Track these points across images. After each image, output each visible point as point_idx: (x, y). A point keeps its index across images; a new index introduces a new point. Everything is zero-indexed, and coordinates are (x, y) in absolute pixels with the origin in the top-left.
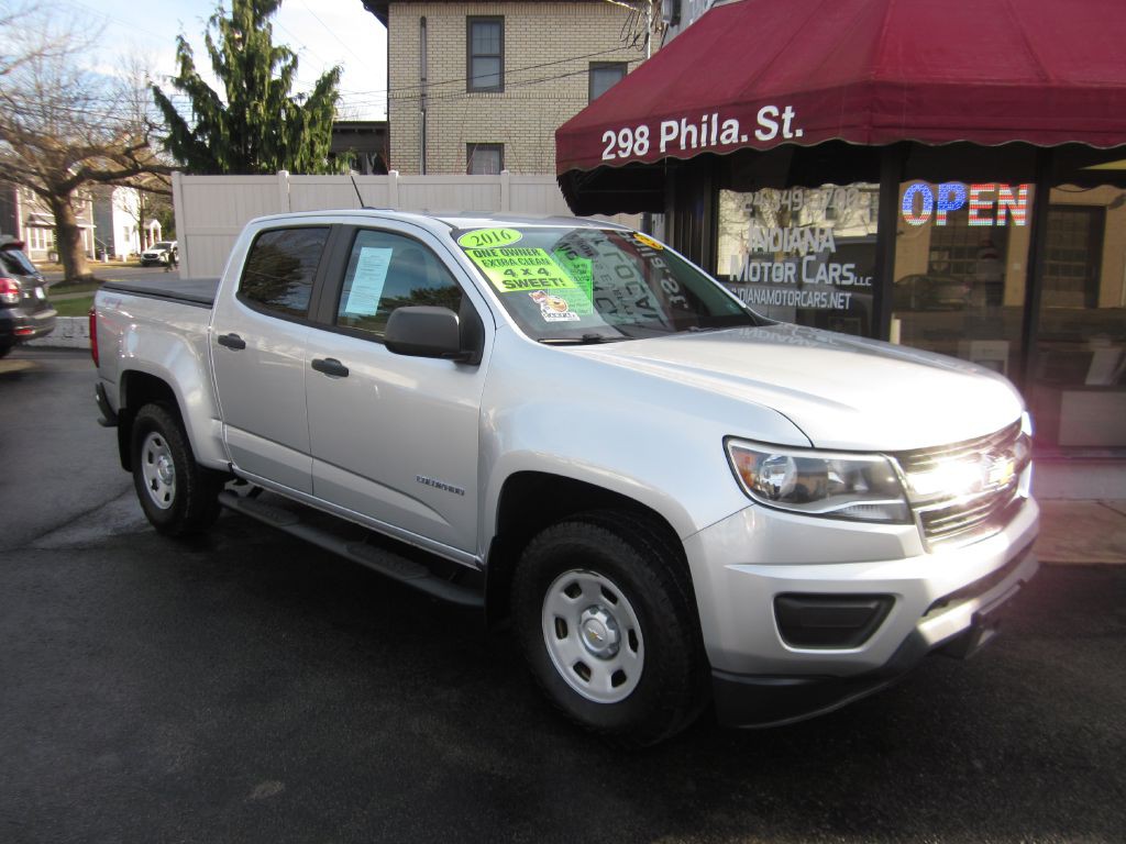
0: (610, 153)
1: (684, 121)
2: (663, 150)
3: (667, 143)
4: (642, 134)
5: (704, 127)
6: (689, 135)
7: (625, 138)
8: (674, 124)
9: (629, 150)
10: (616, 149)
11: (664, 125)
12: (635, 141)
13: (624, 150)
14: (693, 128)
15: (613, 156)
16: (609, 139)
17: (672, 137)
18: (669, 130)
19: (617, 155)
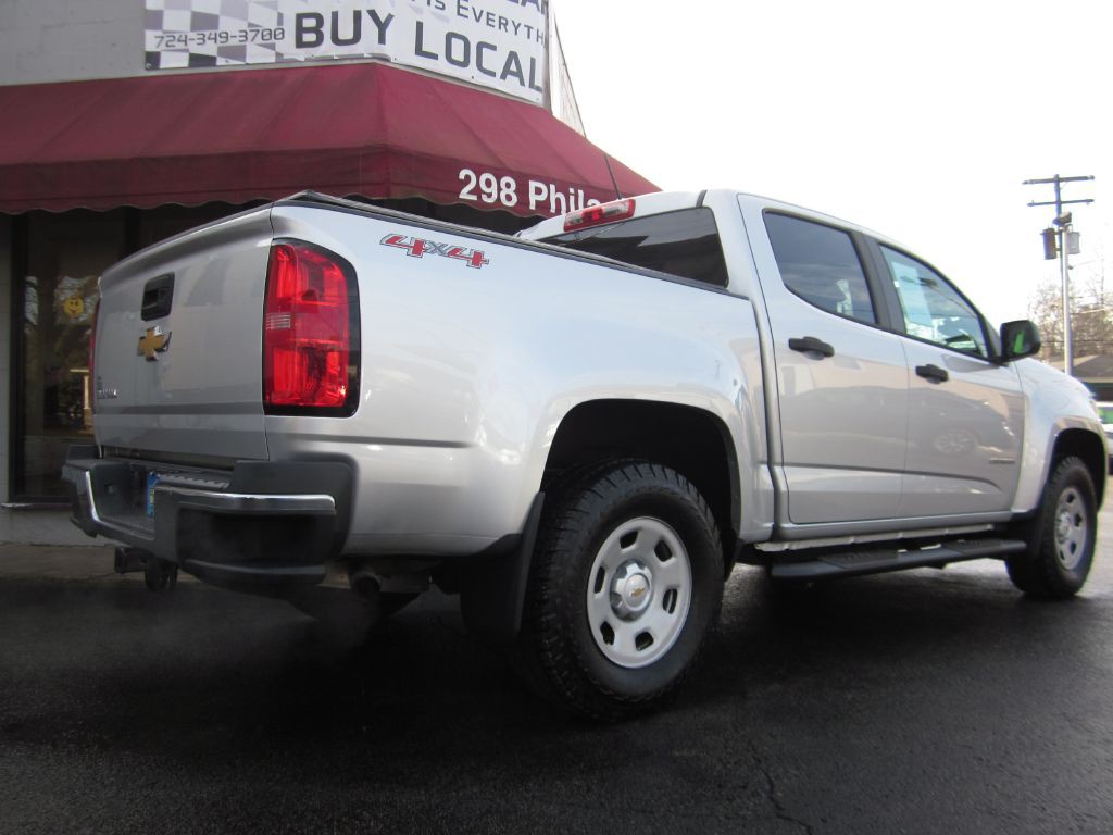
0: (471, 192)
1: (552, 187)
2: (532, 207)
3: (537, 202)
4: (508, 185)
5: (572, 198)
6: (558, 201)
7: (488, 183)
8: (542, 186)
9: (495, 196)
10: (477, 191)
11: (533, 185)
12: (499, 189)
13: (489, 195)
14: (561, 196)
15: (474, 198)
16: (468, 178)
17: (542, 197)
18: (538, 191)
19: (480, 197)
